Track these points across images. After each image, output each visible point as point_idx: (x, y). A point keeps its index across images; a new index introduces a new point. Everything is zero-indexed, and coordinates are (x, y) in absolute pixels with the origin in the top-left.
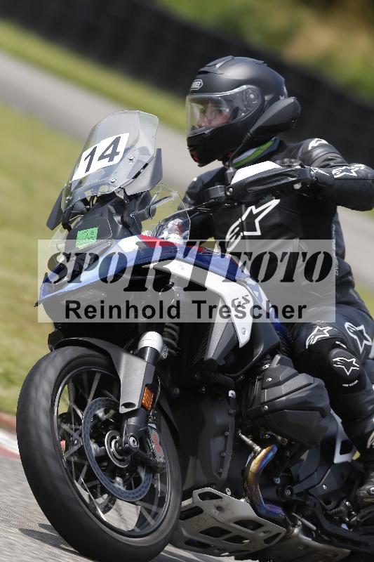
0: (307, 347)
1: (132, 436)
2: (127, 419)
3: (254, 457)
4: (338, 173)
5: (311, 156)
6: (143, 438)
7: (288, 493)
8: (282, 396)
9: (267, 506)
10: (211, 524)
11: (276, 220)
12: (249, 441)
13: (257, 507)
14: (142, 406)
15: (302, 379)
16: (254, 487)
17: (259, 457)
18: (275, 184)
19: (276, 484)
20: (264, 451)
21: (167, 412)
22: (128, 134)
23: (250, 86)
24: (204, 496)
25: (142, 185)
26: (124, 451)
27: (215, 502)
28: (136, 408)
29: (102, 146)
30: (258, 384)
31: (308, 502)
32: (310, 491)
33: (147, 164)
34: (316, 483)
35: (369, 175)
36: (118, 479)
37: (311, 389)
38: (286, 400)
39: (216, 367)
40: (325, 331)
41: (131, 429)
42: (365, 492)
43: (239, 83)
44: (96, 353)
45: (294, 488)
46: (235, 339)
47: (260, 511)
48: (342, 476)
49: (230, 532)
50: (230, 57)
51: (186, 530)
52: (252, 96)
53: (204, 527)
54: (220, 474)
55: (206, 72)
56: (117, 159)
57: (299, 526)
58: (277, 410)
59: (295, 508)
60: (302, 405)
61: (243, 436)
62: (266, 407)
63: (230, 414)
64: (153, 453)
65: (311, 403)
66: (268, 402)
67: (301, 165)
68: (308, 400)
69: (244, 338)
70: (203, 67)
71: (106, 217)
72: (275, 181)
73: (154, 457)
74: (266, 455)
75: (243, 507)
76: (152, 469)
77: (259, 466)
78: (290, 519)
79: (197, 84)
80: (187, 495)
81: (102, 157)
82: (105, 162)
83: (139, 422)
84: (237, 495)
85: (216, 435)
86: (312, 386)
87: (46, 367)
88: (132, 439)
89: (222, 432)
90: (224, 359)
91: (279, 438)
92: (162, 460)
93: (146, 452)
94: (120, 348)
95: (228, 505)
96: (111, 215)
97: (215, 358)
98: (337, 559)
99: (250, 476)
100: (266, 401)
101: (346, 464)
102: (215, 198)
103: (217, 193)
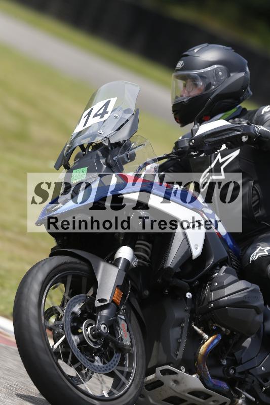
0: (250, 262)
1: (103, 324)
2: (101, 311)
3: (204, 343)
5: (263, 119)
6: (113, 326)
7: (232, 372)
8: (224, 297)
9: (214, 381)
10: (170, 394)
11: (236, 167)
12: (200, 331)
13: (206, 382)
14: (113, 301)
15: (241, 284)
16: (202, 365)
17: (207, 343)
18: (225, 137)
19: (223, 365)
20: (211, 338)
21: (136, 307)
22: (116, 98)
23: (219, 66)
24: (164, 372)
25: (122, 135)
26: (97, 335)
27: (173, 377)
28: (108, 302)
29: (97, 107)
30: (208, 287)
31: (247, 379)
32: (250, 371)
33: (128, 120)
36: (97, 358)
37: (247, 292)
38: (227, 300)
39: (173, 274)
40: (265, 250)
41: (104, 319)
43: (211, 64)
44: (79, 261)
45: (237, 368)
46: (189, 252)
47: (208, 385)
49: (187, 401)
50: (205, 45)
51: (152, 398)
52: (220, 73)
53: (166, 396)
54: (177, 355)
55: (187, 55)
56: (106, 116)
57: (243, 398)
58: (220, 307)
59: (238, 383)
60: (240, 304)
61: (196, 328)
62: (212, 305)
63: (185, 311)
64: (121, 337)
65: (248, 302)
66: (214, 301)
67: (247, 123)
68: (246, 300)
69: (196, 252)
70: (186, 51)
71: (94, 160)
72: (226, 134)
73: (122, 340)
74: (212, 342)
75: (194, 381)
76: (121, 350)
77: (207, 349)
78: (234, 392)
79: (180, 65)
80: (151, 371)
81: (96, 115)
82: (98, 119)
83: (110, 314)
84: (190, 371)
85: (174, 326)
86: (249, 290)
87: (37, 271)
89: (179, 323)
90: (180, 268)
91: (224, 329)
92: (128, 343)
93: (115, 337)
94: (99, 258)
95: (183, 379)
96: (98, 157)
97: (172, 266)
99: (200, 357)
100: (212, 300)
102: (182, 148)
103: (185, 144)
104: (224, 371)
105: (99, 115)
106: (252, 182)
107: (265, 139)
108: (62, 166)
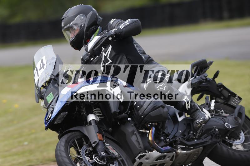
2: (97, 147)
3: (149, 135)
4: (122, 26)
6: (106, 150)
7: (168, 140)
8: (145, 109)
9: (163, 148)
10: (148, 165)
11: (114, 53)
12: (144, 131)
16: (154, 145)
18: (102, 43)
19: (162, 140)
22: (44, 56)
23: (79, 15)
24: (140, 158)
26: (102, 159)
27: (145, 157)
28: (98, 142)
29: (39, 65)
31: (177, 139)
33: (56, 62)
34: (176, 131)
39: (118, 113)
41: (100, 150)
42: (195, 124)
43: (76, 16)
45: (169, 137)
47: (162, 152)
48: (184, 124)
49: (157, 164)
50: (69, 9)
52: (82, 18)
54: (141, 147)
56: (45, 66)
57: (179, 149)
58: (146, 115)
59: (174, 143)
61: (141, 131)
62: (142, 116)
63: (132, 126)
65: (157, 106)
67: (107, 31)
72: (101, 41)
73: (114, 154)
75: (155, 154)
76: (116, 158)
77: (152, 137)
78: (174, 148)
79: (63, 25)
80: (134, 161)
83: (102, 146)
84: (151, 151)
85: (132, 136)
88: (102, 153)
89: (133, 133)
90: (119, 109)
91: (154, 124)
92: (117, 154)
93: (110, 154)
95: (150, 155)
98: (200, 152)
99: (151, 142)
100: (141, 114)
101: (184, 120)
102: (86, 60)
103: (86, 57)
104: (164, 142)
105: (42, 68)
106: (125, 56)
107: (119, 34)
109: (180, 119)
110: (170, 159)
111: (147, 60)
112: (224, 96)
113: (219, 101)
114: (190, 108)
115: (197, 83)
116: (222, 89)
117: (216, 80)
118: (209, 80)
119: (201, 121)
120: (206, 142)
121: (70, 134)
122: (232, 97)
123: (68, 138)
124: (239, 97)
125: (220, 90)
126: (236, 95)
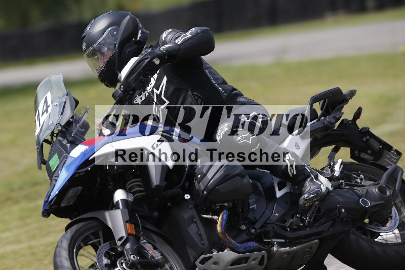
1: (131, 255)
3: (217, 223)
6: (140, 252)
7: (253, 231)
8: (210, 181)
9: (244, 245)
12: (209, 216)
13: (237, 249)
14: (129, 234)
17: (219, 222)
18: (140, 69)
19: (244, 230)
20: (220, 217)
22: (50, 92)
23: (111, 28)
25: (68, 114)
26: (131, 266)
27: (210, 261)
28: (125, 238)
31: (267, 229)
32: (267, 222)
33: (65, 102)
34: (270, 215)
35: (199, 31)
38: (213, 182)
39: (163, 188)
41: (129, 251)
42: (303, 201)
43: (104, 30)
45: (255, 226)
46: (165, 166)
47: (240, 251)
48: (287, 202)
50: (93, 21)
52: (115, 33)
54: (203, 244)
55: (85, 36)
56: (50, 109)
57: (275, 244)
58: (212, 190)
59: (263, 236)
60: (225, 179)
61: (205, 216)
62: (205, 192)
63: (191, 208)
64: (152, 256)
65: (230, 174)
68: (227, 173)
71: (58, 145)
73: (154, 258)
74: (222, 218)
75: (228, 255)
78: (265, 244)
79: (84, 46)
80: (193, 267)
81: (43, 113)
83: (132, 245)
84: (221, 249)
85: (189, 225)
86: (224, 166)
88: (132, 257)
89: (192, 220)
90: (165, 181)
91: (226, 204)
92: (160, 257)
93: (147, 258)
94: (103, 211)
95: (218, 258)
96: (60, 142)
97: (158, 184)
98: (314, 249)
99: (220, 235)
100: (203, 188)
101: (286, 194)
102: (119, 96)
103: (119, 92)
104: (247, 234)
105: (45, 112)
106: (190, 92)
107: (174, 53)
108: (42, 165)
109: (279, 194)
110: (258, 263)
111: (230, 94)
112: (372, 150)
113: (366, 157)
114: (295, 173)
115: (318, 130)
116: (368, 138)
117: (358, 122)
118: (346, 123)
119: (312, 196)
120: (323, 231)
121: (81, 224)
122: (386, 152)
123: (76, 231)
124: (396, 151)
125: (364, 139)
126: (392, 147)
